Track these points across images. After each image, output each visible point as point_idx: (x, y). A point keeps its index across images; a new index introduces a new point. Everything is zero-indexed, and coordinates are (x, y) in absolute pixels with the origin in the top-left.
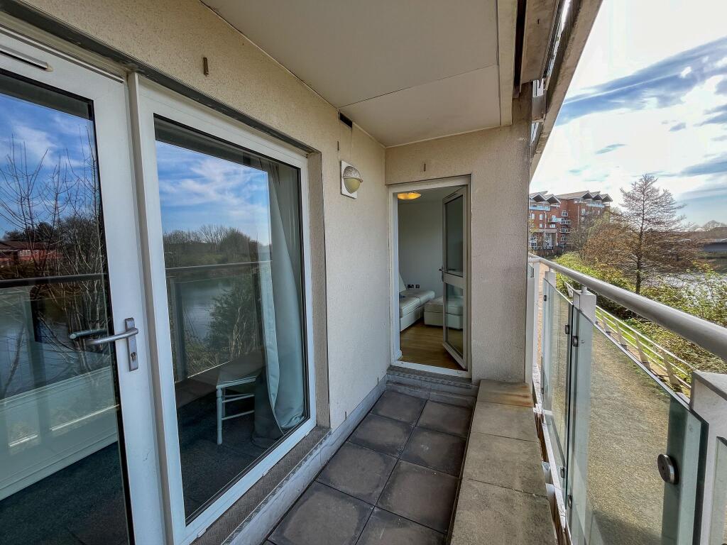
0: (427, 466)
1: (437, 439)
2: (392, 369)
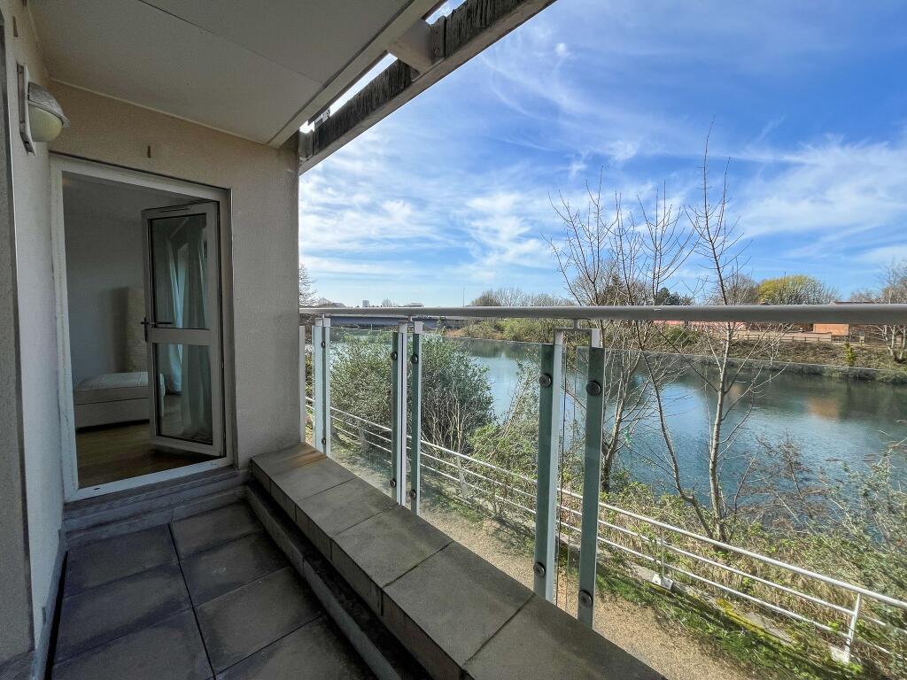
0: (242, 584)
1: (228, 553)
2: (70, 508)
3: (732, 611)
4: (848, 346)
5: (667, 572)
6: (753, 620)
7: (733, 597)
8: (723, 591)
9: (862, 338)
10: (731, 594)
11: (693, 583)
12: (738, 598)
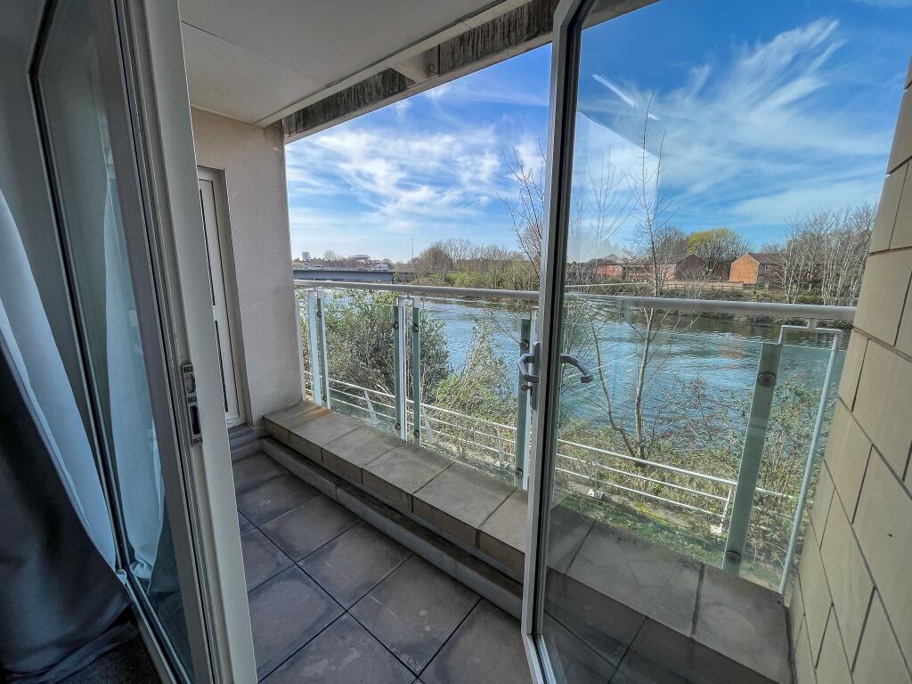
0: (288, 509)
3: (645, 509)
4: (755, 293)
5: (599, 487)
6: (660, 514)
7: (647, 499)
8: (640, 495)
9: (767, 286)
10: (646, 498)
11: (618, 492)
12: (650, 500)
